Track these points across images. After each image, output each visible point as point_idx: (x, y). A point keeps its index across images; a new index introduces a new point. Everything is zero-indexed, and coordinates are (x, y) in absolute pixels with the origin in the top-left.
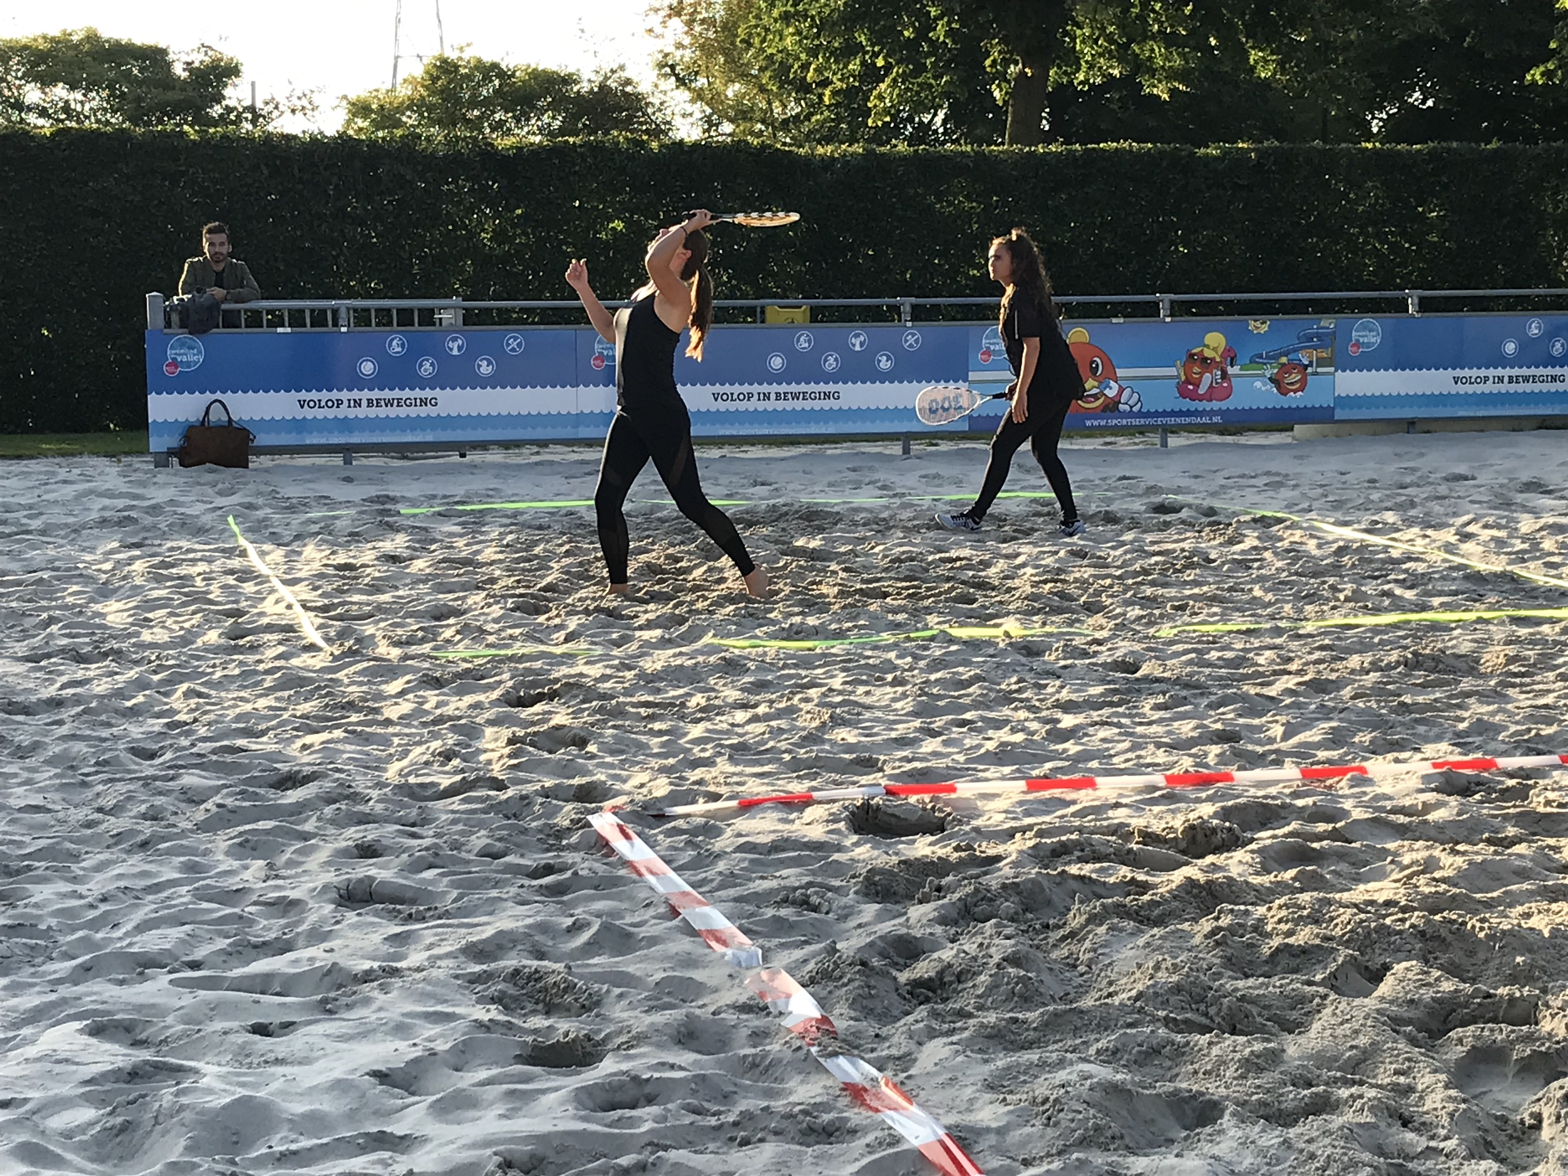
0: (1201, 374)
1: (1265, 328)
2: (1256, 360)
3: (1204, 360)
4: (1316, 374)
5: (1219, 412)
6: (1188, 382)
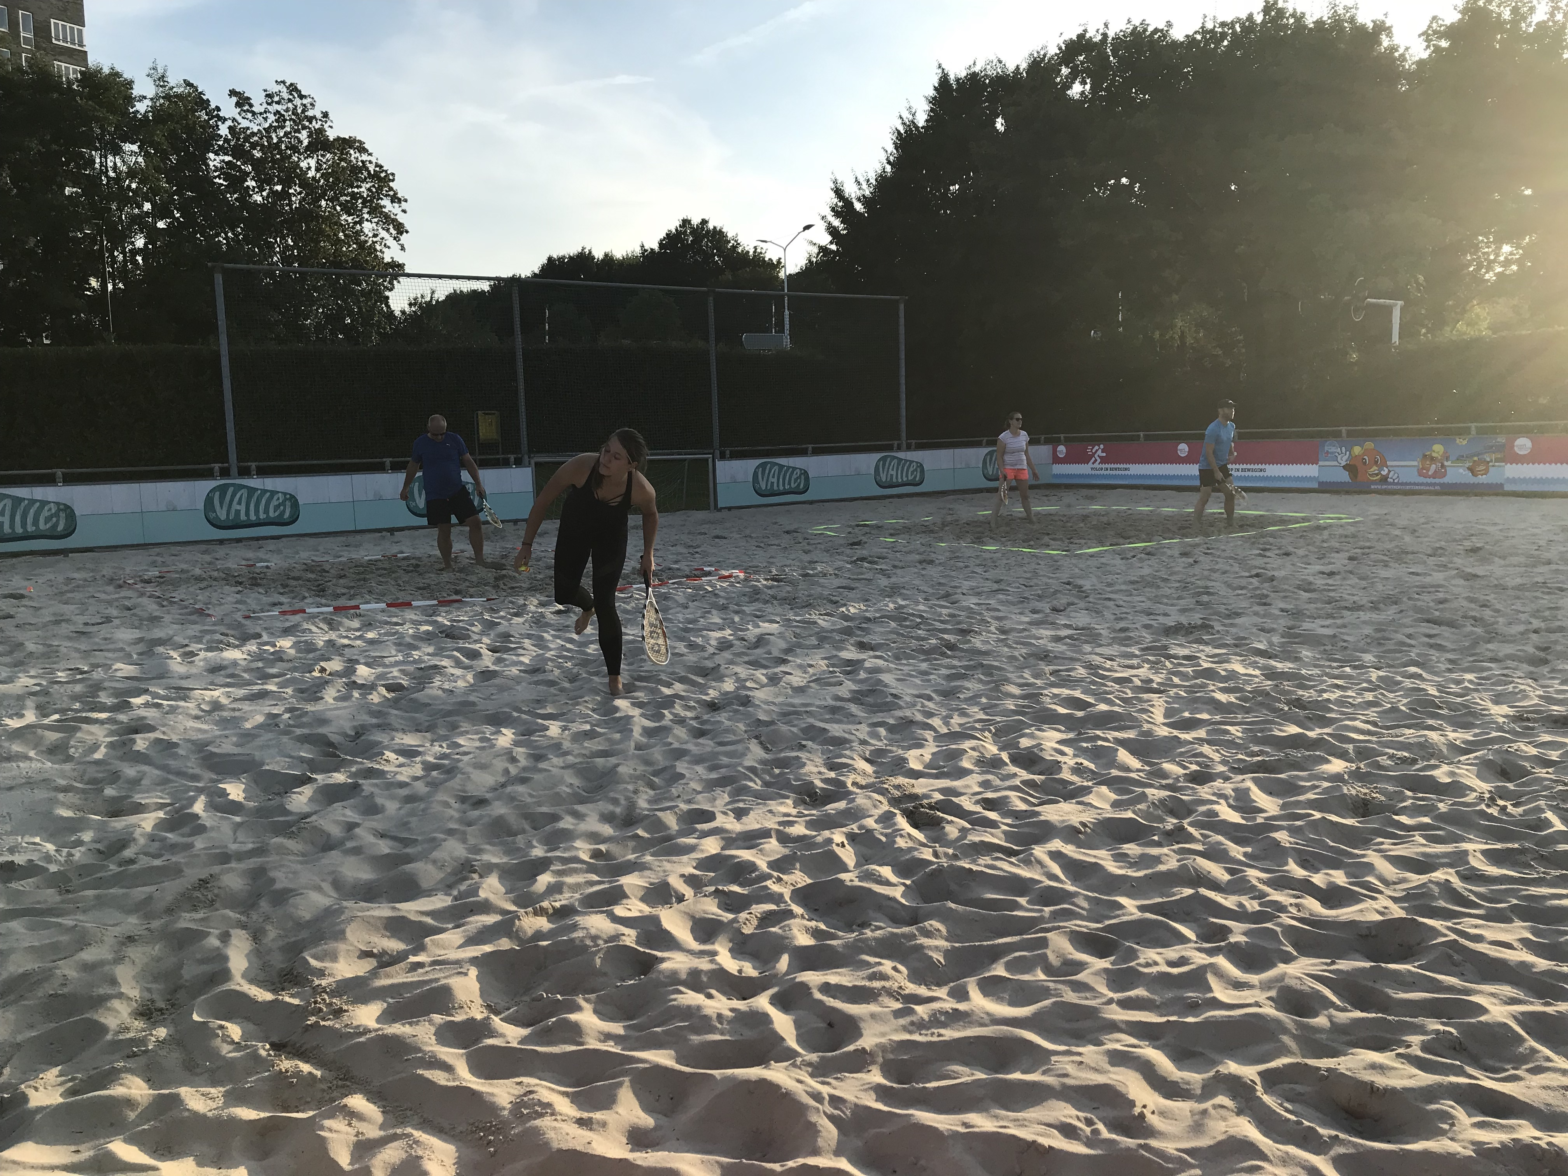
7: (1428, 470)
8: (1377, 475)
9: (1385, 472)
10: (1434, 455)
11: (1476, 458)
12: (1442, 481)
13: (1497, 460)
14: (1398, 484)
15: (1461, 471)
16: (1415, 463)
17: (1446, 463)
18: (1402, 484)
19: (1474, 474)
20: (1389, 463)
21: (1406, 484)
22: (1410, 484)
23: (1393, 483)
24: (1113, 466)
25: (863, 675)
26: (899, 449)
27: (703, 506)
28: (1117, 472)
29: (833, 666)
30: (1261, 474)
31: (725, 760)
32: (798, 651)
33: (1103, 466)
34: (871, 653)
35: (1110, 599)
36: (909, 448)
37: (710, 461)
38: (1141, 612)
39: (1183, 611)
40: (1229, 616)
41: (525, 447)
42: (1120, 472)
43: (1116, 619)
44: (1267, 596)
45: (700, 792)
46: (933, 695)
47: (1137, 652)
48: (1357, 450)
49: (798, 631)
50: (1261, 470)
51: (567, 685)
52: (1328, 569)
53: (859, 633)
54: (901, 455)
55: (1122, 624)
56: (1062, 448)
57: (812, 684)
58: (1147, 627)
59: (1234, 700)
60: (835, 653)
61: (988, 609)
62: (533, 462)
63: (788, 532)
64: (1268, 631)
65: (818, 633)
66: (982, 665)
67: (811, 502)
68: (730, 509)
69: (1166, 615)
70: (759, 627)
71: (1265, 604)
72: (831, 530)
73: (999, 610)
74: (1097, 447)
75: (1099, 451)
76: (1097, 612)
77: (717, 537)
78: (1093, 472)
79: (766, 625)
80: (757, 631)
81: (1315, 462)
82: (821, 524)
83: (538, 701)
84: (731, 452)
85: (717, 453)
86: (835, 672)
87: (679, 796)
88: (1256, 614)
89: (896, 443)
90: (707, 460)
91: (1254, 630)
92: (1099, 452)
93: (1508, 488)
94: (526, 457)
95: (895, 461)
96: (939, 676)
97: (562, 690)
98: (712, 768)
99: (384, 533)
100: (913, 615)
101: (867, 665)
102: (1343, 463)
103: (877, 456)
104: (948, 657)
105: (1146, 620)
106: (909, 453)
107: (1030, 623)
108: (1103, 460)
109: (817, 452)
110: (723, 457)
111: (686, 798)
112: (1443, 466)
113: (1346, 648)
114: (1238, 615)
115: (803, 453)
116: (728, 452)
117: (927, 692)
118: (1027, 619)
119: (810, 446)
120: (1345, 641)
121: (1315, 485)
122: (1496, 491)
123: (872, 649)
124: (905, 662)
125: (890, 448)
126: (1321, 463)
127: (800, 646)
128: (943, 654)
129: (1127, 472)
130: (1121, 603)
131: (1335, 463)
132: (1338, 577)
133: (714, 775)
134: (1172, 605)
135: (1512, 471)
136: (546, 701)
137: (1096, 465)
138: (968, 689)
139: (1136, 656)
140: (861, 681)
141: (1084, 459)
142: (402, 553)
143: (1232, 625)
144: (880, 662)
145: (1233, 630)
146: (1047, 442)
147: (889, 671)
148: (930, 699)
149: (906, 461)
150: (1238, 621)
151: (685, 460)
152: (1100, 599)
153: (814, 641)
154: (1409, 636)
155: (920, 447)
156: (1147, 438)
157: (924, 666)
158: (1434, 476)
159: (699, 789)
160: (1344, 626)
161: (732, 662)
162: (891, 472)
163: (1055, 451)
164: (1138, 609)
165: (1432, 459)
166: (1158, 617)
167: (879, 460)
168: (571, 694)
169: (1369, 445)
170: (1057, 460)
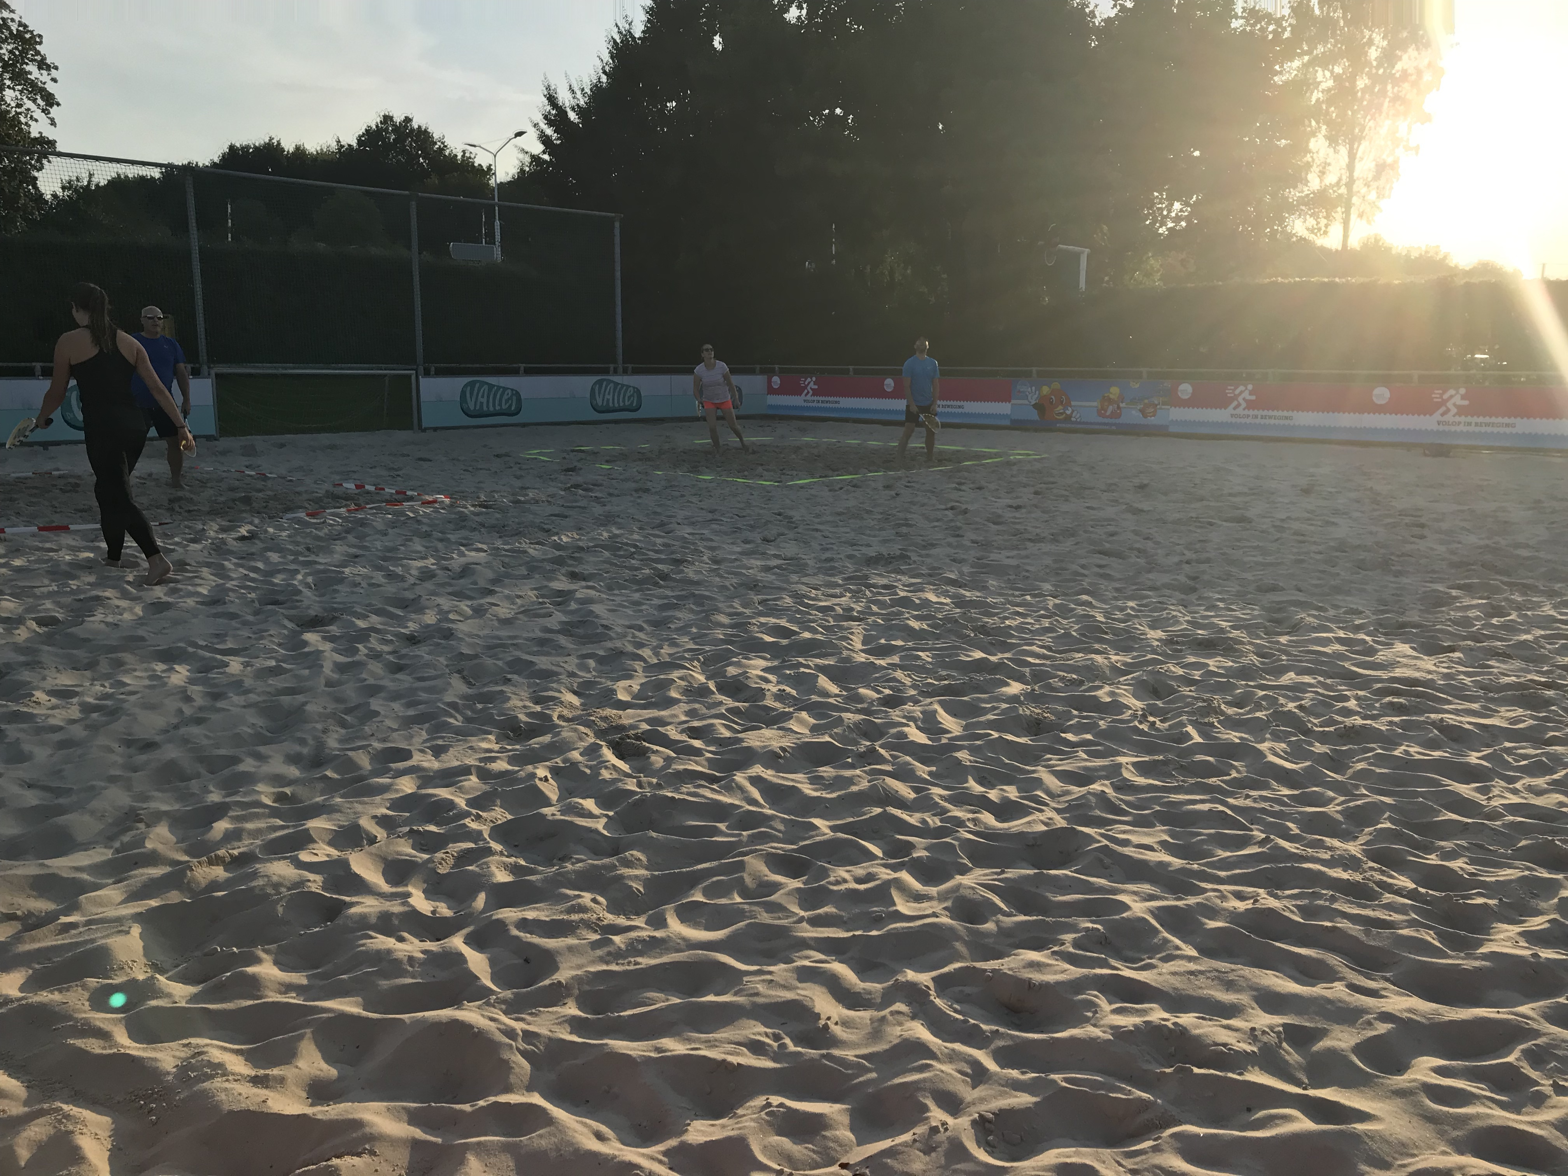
7: (1106, 411)
8: (1062, 414)
9: (1068, 412)
10: (1112, 396)
11: (1146, 401)
12: (1117, 421)
13: (1164, 404)
14: (1080, 423)
15: (1134, 412)
16: (1095, 404)
17: (1121, 405)
18: (1084, 423)
19: (1145, 416)
20: (1073, 403)
21: (1087, 423)
22: (1091, 424)
23: (1076, 423)
24: (823, 398)
25: (573, 606)
26: (616, 372)
27: (407, 426)
28: (828, 405)
29: (543, 596)
30: (960, 410)
31: (424, 696)
32: (507, 581)
33: (816, 398)
34: (584, 583)
35: (817, 530)
36: (625, 372)
37: (413, 378)
38: (845, 543)
39: (885, 541)
40: (924, 547)
41: (203, 356)
42: (831, 405)
43: (822, 549)
44: (959, 528)
45: (397, 730)
46: (645, 626)
47: (840, 582)
48: (1045, 390)
49: (507, 560)
50: (960, 407)
51: (250, 618)
52: (1014, 503)
53: (570, 562)
54: (617, 379)
55: (828, 555)
56: (776, 380)
57: (519, 616)
58: (850, 557)
59: (926, 627)
60: (546, 583)
61: (702, 539)
62: (213, 372)
63: (497, 456)
64: (960, 562)
65: (528, 563)
66: (694, 595)
67: (524, 425)
68: (435, 429)
69: (869, 545)
70: (464, 555)
71: (958, 536)
72: (544, 454)
73: (712, 540)
74: (809, 380)
75: (811, 383)
76: (805, 543)
77: (421, 459)
78: (806, 404)
79: (473, 554)
80: (463, 560)
81: (1008, 400)
82: (535, 448)
83: (217, 636)
84: (436, 368)
85: (421, 369)
86: (545, 603)
87: (373, 735)
88: (950, 545)
89: (612, 366)
90: (409, 376)
91: (948, 561)
92: (812, 385)
93: (1172, 429)
94: (205, 368)
95: (612, 385)
96: (650, 605)
97: (245, 623)
98: (410, 705)
99: (36, 448)
100: (627, 544)
101: (578, 595)
102: (1033, 402)
103: (594, 379)
104: (661, 587)
105: (849, 551)
106: (625, 377)
107: (742, 553)
108: (815, 393)
109: (528, 372)
110: (427, 373)
111: (380, 736)
112: (1119, 407)
113: (1028, 577)
114: (933, 545)
115: (515, 372)
116: (433, 369)
117: (639, 622)
118: (738, 549)
119: (522, 366)
120: (1027, 571)
121: (1007, 423)
122: (1160, 432)
123: (584, 580)
124: (616, 592)
125: (606, 371)
126: (1013, 401)
127: (508, 576)
128: (656, 584)
129: (836, 405)
130: (827, 534)
131: (1026, 402)
132: (1024, 510)
133: (411, 712)
134: (874, 536)
135: (1177, 414)
136: (226, 635)
137: (809, 397)
138: (679, 619)
139: (840, 586)
140: (572, 612)
141: (798, 391)
142: (58, 470)
143: (928, 556)
144: (592, 592)
145: (929, 560)
146: (763, 372)
147: (601, 601)
148: (641, 629)
149: (623, 385)
150: (933, 551)
151: (385, 375)
152: (808, 529)
153: (523, 571)
154: (1083, 567)
155: (636, 372)
156: (856, 372)
157: (637, 596)
158: (1110, 417)
159: (395, 726)
160: (1027, 557)
161: (434, 593)
162: (607, 396)
163: (769, 382)
164: (843, 539)
165: (1110, 401)
166: (860, 548)
167: (595, 384)
168: (255, 628)
169: (1056, 385)
170: (771, 391)
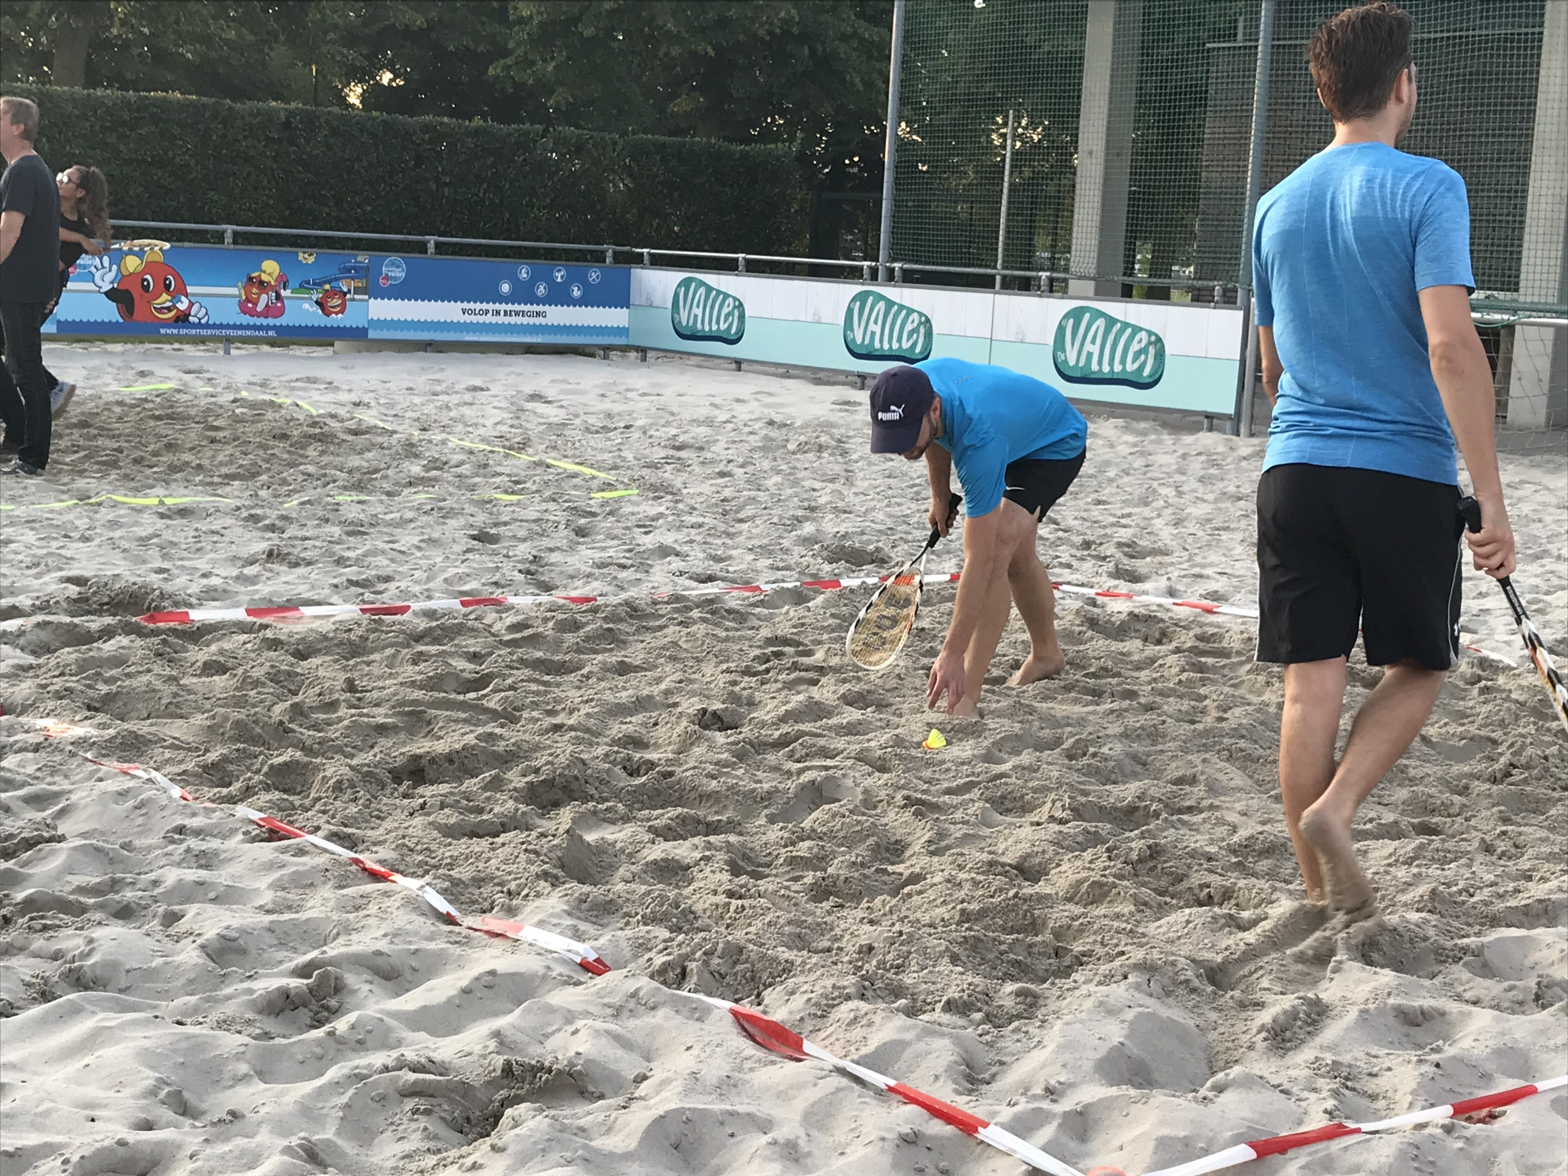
0: (259, 295)
1: (311, 260)
2: (305, 286)
3: (261, 283)
4: (353, 300)
5: (274, 328)
6: (248, 300)
